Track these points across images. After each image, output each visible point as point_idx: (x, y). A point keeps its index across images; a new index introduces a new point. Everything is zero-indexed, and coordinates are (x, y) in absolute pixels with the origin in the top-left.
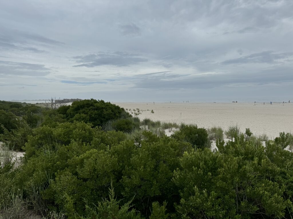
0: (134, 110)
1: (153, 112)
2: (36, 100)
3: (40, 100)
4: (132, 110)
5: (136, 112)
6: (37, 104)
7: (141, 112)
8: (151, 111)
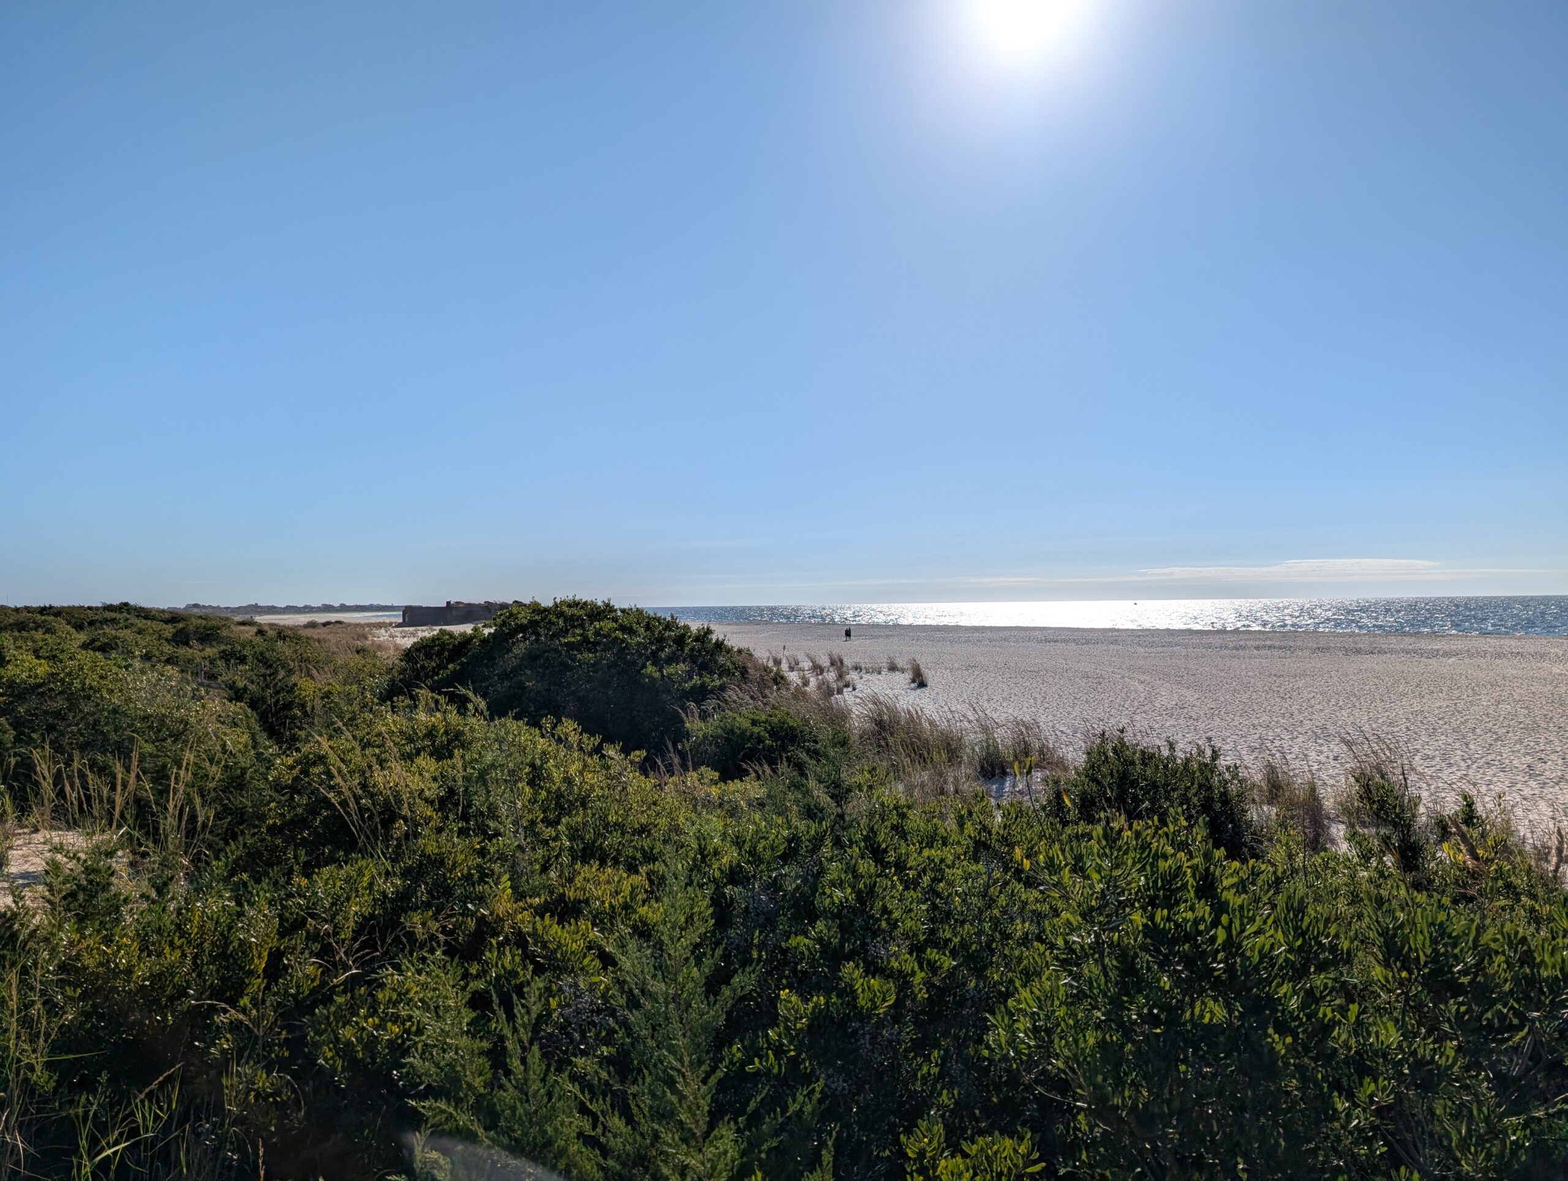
0: (818, 669)
1: (919, 681)
2: (307, 609)
3: (327, 609)
4: (806, 664)
5: (831, 676)
6: (312, 625)
7: (853, 676)
8: (908, 676)
